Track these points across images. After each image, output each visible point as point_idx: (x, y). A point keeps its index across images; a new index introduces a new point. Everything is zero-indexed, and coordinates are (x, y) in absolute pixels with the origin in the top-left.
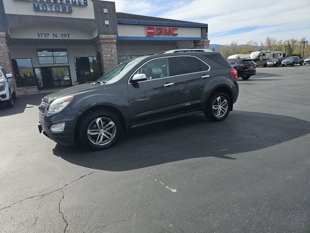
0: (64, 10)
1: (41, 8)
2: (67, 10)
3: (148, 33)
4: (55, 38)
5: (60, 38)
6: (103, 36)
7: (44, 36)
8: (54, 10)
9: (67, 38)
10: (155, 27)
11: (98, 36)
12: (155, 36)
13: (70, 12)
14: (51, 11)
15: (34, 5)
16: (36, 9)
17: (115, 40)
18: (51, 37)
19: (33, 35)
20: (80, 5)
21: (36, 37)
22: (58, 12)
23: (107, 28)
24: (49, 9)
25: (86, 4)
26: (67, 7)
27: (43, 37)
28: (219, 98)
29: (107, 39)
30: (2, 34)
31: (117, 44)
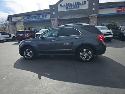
0: (76, 7)
1: (68, 8)
2: (77, 7)
3: (118, 11)
5: (75, 18)
6: (91, 15)
7: (70, 17)
8: (73, 8)
9: (78, 17)
10: (123, 7)
11: (89, 15)
12: (122, 12)
13: (79, 7)
16: (67, 8)
17: (96, 17)
18: (72, 18)
19: (66, 18)
20: (83, 4)
22: (74, 8)
23: (94, 12)
24: (71, 8)
25: (85, 3)
26: (77, 6)
28: (85, 50)
29: (93, 16)
30: (57, 18)
31: (97, 18)
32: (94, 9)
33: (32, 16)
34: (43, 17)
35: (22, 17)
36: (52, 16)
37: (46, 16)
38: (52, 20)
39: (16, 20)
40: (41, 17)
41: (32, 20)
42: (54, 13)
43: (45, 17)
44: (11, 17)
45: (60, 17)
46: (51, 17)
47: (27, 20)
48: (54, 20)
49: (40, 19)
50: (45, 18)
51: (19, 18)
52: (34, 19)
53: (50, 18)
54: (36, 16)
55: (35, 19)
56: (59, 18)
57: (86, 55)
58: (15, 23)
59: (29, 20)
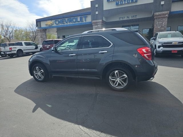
0: (132, 1)
1: (119, 3)
2: (134, 1)
4: (128, 19)
5: (131, 18)
6: (157, 13)
7: (122, 18)
8: (126, 2)
9: (135, 18)
11: (154, 14)
13: (136, 1)
14: (125, 4)
15: (116, 2)
16: (117, 4)
17: (167, 15)
18: (126, 19)
19: (116, 19)
21: (118, 20)
22: (128, 3)
23: (162, 7)
24: (124, 3)
27: (122, 20)
28: (116, 71)
29: (160, 15)
30: (101, 21)
31: (169, 18)
32: (162, 3)
33: (66, 19)
34: (81, 19)
35: (53, 21)
36: (94, 17)
37: (86, 17)
38: (93, 24)
39: (46, 25)
40: (79, 20)
41: (66, 24)
42: (97, 13)
43: (84, 20)
44: (40, 22)
45: (106, 18)
46: (93, 19)
47: (60, 25)
48: (96, 24)
49: (77, 23)
50: (84, 22)
51: (49, 22)
52: (69, 24)
53: (91, 21)
54: (72, 18)
55: (71, 23)
56: (104, 20)
57: (118, 80)
58: (45, 30)
59: (62, 24)
